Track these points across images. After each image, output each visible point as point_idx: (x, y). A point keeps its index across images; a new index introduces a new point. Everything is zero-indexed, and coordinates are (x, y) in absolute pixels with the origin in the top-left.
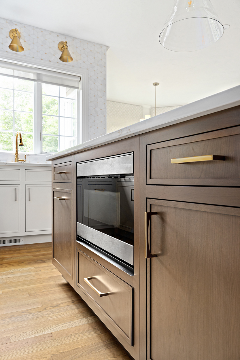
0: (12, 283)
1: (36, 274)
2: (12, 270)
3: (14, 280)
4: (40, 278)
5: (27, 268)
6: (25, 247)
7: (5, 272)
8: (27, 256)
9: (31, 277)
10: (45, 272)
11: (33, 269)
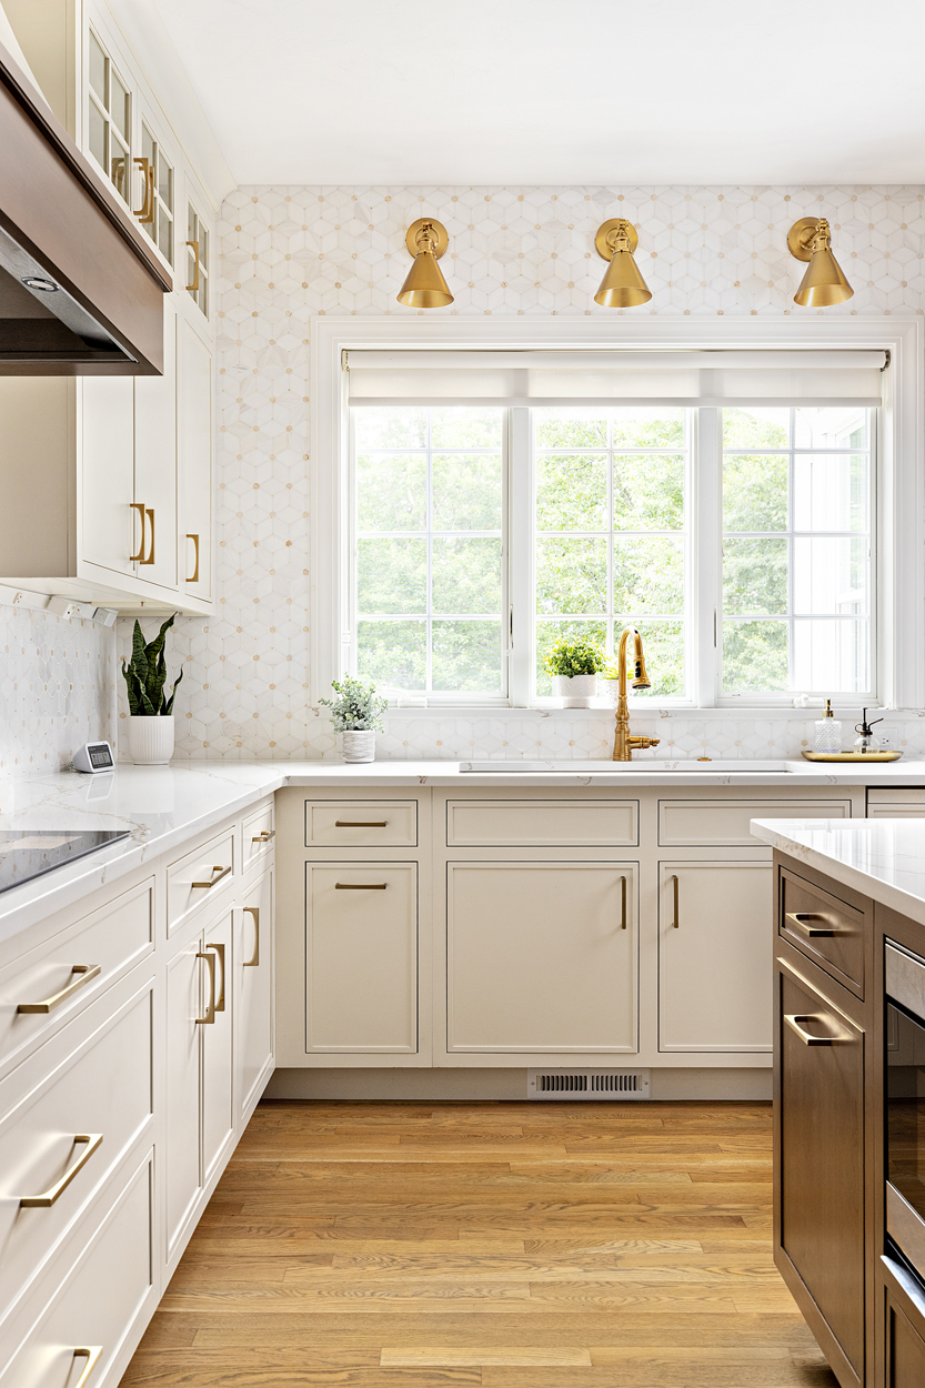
0: (623, 1315)
1: (710, 1286)
2: (616, 1245)
3: (630, 1299)
4: (727, 1315)
5: (673, 1245)
6: (658, 1118)
7: (593, 1251)
8: (668, 1174)
9: (692, 1298)
10: (746, 1279)
11: (697, 1254)
